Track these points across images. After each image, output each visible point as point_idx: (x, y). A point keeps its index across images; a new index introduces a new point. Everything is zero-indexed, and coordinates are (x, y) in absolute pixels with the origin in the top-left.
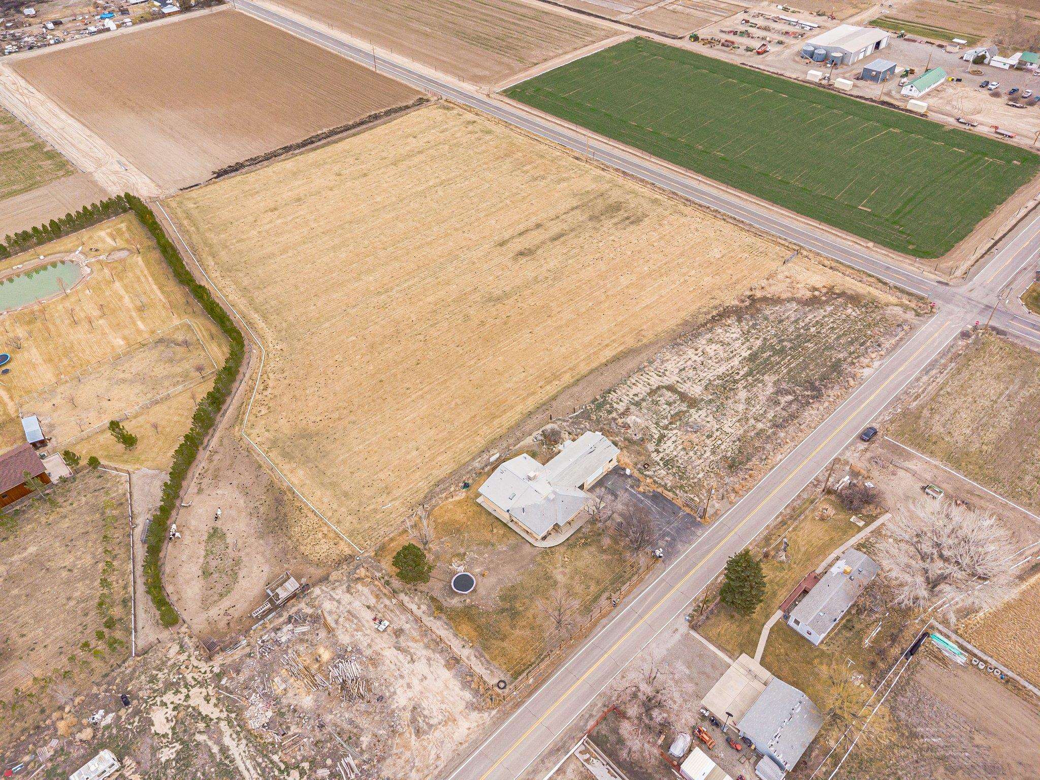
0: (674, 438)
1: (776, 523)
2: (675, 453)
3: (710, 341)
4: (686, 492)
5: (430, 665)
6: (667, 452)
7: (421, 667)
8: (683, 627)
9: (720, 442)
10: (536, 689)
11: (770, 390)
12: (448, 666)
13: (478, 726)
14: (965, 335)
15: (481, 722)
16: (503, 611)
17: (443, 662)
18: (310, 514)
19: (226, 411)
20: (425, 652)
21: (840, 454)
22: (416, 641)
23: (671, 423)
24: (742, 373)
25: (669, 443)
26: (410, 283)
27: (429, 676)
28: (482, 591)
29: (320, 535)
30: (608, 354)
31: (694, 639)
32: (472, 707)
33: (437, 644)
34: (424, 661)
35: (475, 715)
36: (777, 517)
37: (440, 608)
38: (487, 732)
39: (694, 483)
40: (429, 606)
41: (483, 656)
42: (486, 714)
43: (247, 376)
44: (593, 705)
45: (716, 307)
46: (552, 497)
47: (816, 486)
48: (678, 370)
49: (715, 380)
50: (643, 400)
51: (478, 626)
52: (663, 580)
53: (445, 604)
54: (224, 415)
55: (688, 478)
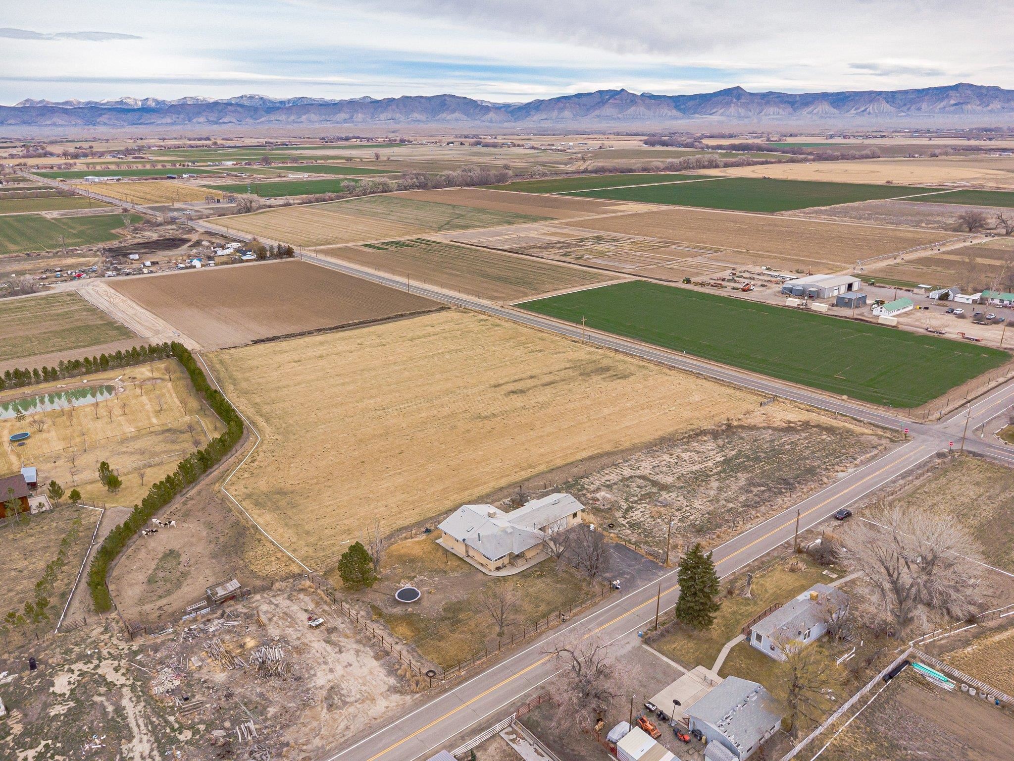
0: (642, 510)
1: (742, 571)
2: (642, 519)
3: (686, 450)
4: (651, 546)
5: (358, 656)
6: (634, 518)
7: (348, 656)
8: (636, 641)
9: (689, 514)
10: (466, 679)
11: (742, 482)
12: (377, 657)
13: (397, 706)
14: (940, 455)
15: (401, 702)
16: (444, 619)
17: (372, 654)
18: (267, 544)
19: (211, 473)
20: (355, 646)
21: (813, 527)
22: (348, 637)
23: (640, 500)
24: (715, 471)
25: (637, 512)
26: (406, 405)
27: (355, 664)
28: (425, 603)
29: (273, 559)
30: (585, 454)
31: (646, 651)
32: (394, 690)
33: (369, 641)
34: (352, 652)
35: (396, 697)
36: (744, 567)
37: (380, 614)
38: (405, 710)
39: (660, 541)
40: (368, 613)
41: (417, 652)
42: (409, 697)
43: (239, 453)
44: (528, 695)
45: (693, 430)
46: (510, 530)
47: (787, 548)
48: (651, 467)
49: (688, 474)
50: (615, 484)
51: (415, 629)
52: (618, 605)
53: (385, 611)
54: (208, 475)
55: (654, 537)
